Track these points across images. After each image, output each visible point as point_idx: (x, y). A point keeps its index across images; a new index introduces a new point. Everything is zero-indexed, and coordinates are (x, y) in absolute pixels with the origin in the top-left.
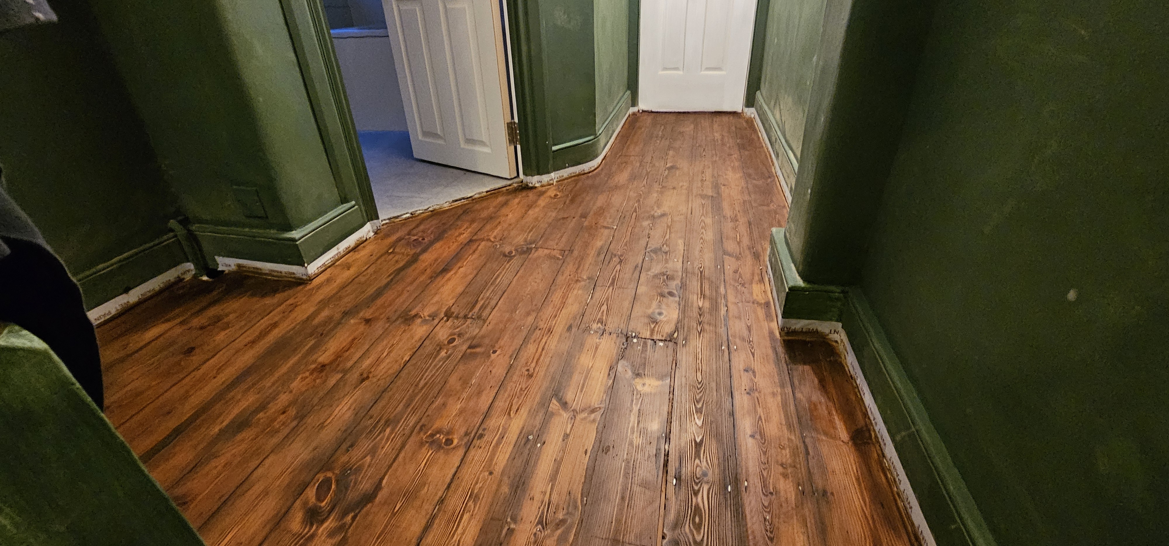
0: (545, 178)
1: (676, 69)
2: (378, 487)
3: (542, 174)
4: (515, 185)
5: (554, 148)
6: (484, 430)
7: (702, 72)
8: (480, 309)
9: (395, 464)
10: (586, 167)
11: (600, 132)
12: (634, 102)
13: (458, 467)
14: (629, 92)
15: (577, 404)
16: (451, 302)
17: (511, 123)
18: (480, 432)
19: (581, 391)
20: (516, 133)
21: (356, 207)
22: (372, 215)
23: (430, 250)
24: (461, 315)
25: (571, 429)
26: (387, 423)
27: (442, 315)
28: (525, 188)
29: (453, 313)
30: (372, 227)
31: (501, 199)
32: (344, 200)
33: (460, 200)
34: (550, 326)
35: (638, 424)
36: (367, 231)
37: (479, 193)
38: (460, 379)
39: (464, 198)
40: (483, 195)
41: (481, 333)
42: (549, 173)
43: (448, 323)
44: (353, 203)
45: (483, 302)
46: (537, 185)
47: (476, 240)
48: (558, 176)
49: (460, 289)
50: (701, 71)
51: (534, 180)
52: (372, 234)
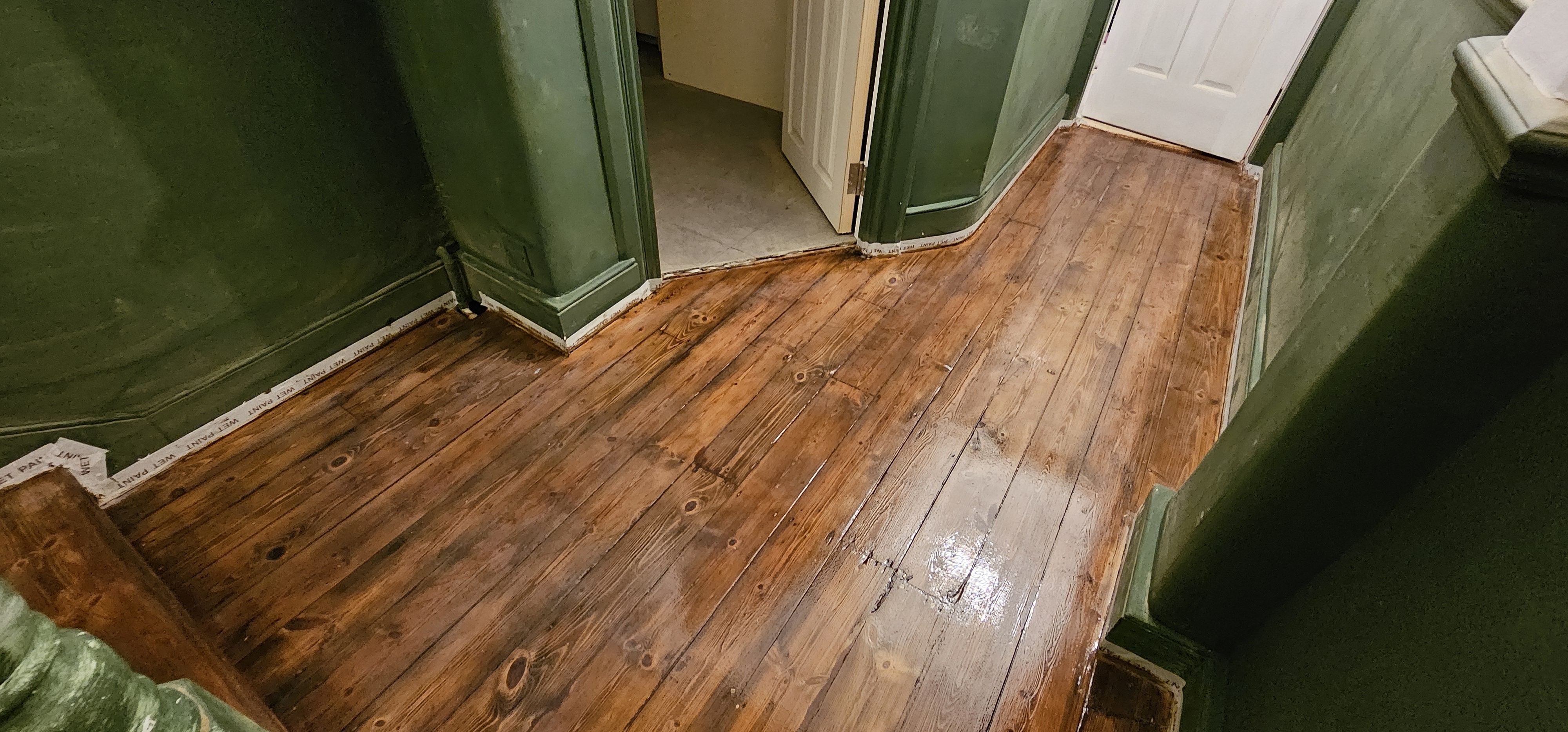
0: (887, 248)
1: (1159, 70)
2: (564, 692)
3: (882, 243)
4: (846, 246)
5: (910, 210)
6: (687, 659)
7: (1198, 86)
8: (737, 465)
9: (588, 669)
10: (950, 238)
11: (986, 189)
12: (1070, 111)
13: (647, 701)
14: (1067, 96)
15: (799, 663)
16: (707, 441)
17: (858, 165)
18: (683, 659)
19: (809, 646)
20: (862, 179)
21: (636, 264)
22: (653, 271)
23: (708, 340)
24: (712, 468)
25: (781, 697)
26: (594, 608)
27: (691, 459)
28: (856, 254)
29: (705, 460)
30: (651, 285)
31: (819, 267)
32: (622, 257)
33: (767, 258)
34: (809, 524)
35: (858, 722)
36: (645, 290)
37: (794, 253)
38: (685, 570)
39: (771, 257)
40: (797, 255)
41: (727, 505)
42: (894, 242)
43: (695, 475)
44: (633, 259)
45: (743, 453)
46: (873, 254)
47: (766, 339)
48: (906, 246)
49: (724, 422)
50: (1196, 82)
51: (871, 248)
52: (649, 293)
